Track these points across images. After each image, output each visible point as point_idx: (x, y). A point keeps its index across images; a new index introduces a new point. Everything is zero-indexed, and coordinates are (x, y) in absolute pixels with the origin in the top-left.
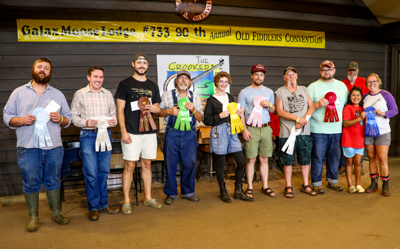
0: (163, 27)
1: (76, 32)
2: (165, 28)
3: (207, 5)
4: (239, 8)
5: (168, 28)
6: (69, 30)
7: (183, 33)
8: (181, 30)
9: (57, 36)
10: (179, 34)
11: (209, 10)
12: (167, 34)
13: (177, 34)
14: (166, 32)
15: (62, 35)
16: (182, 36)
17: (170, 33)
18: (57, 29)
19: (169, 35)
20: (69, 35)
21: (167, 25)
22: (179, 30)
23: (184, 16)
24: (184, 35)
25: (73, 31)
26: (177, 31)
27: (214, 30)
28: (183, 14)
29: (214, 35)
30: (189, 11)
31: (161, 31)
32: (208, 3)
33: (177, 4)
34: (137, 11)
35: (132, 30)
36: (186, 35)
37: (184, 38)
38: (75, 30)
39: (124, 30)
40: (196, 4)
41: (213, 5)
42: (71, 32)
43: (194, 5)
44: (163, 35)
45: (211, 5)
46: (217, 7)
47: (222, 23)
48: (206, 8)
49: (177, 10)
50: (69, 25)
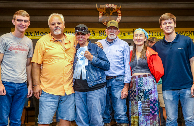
0: (91, 31)
1: (42, 34)
2: (93, 31)
3: (118, 17)
4: (140, 17)
5: (94, 31)
6: (38, 33)
7: (103, 33)
8: (102, 32)
9: (32, 37)
10: (101, 34)
11: (119, 19)
12: (93, 34)
13: (100, 34)
14: (93, 33)
15: (35, 36)
16: (103, 35)
17: (95, 34)
18: (32, 33)
19: (94, 35)
20: (39, 36)
21: (94, 29)
22: (101, 32)
23: (104, 24)
24: (104, 35)
25: (41, 33)
26: (99, 33)
27: (123, 31)
28: (103, 22)
29: (122, 34)
30: (107, 21)
31: (90, 33)
32: (119, 15)
33: (100, 17)
34: (76, 22)
35: (73, 33)
36: (105, 34)
37: (104, 36)
38: (42, 33)
39: (69, 33)
40: (111, 17)
41: (122, 16)
42: (40, 34)
43: (110, 17)
44: (91, 35)
45: (121, 17)
46: (125, 17)
47: (128, 27)
48: (118, 18)
49: (100, 20)
50: (39, 31)
